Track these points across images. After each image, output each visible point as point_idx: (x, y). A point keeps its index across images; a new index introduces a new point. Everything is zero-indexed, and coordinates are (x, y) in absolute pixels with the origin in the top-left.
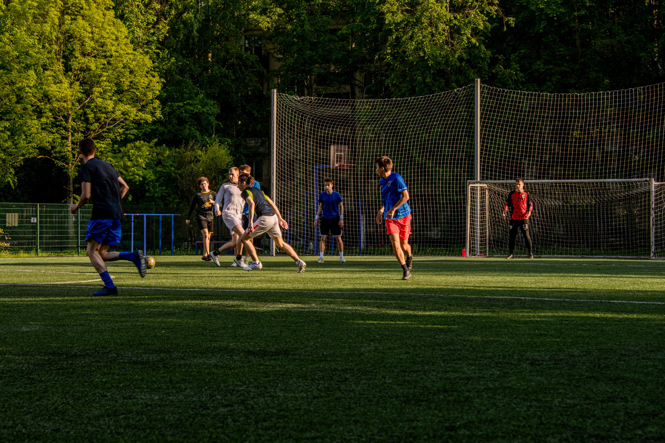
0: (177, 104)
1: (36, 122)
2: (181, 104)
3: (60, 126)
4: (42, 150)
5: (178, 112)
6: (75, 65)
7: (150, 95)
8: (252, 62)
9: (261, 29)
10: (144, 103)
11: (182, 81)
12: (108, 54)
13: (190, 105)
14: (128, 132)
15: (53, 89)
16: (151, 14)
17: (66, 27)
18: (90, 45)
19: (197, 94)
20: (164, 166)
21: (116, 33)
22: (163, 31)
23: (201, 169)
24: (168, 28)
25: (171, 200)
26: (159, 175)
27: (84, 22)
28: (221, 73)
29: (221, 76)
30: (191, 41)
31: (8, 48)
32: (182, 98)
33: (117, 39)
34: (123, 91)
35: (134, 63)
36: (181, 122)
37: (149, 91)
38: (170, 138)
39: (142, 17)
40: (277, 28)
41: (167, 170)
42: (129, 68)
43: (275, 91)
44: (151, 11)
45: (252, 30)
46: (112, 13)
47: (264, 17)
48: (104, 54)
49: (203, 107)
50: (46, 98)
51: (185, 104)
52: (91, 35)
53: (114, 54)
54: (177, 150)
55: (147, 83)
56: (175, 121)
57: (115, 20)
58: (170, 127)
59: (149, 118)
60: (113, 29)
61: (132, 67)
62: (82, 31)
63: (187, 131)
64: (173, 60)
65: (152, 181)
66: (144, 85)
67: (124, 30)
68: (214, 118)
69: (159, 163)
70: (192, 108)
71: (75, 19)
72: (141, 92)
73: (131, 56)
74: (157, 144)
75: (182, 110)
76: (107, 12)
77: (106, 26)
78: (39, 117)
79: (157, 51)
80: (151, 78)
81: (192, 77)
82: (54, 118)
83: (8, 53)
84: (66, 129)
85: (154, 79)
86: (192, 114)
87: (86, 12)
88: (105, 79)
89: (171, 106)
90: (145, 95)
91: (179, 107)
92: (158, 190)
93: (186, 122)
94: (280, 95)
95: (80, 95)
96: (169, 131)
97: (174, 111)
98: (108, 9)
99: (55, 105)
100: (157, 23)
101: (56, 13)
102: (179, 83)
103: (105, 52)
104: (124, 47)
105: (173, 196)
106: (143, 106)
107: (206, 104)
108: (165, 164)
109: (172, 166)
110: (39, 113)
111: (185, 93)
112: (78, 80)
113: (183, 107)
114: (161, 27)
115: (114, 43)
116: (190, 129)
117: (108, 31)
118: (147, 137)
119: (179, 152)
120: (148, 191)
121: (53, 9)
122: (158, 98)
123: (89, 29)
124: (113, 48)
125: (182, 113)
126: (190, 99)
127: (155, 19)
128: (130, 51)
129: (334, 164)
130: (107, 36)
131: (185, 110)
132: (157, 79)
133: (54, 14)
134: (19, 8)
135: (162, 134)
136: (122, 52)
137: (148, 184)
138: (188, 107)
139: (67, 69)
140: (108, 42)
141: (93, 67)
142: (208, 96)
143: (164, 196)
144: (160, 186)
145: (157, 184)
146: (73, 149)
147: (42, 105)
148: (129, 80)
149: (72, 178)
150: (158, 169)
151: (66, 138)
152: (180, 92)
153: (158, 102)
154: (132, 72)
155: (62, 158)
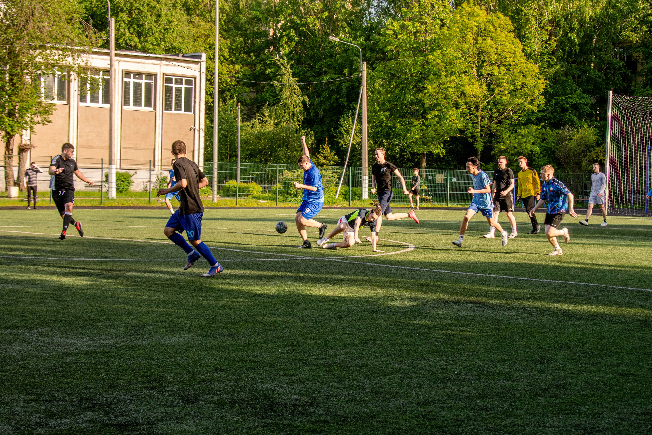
0: (560, 98)
1: (455, 112)
2: (564, 98)
3: (473, 114)
4: (461, 131)
5: (561, 103)
6: (484, 72)
7: (537, 92)
8: (620, 67)
9: (631, 42)
10: (532, 98)
12: (507, 63)
13: (570, 98)
14: (521, 119)
15: (467, 89)
16: (545, 34)
17: (479, 45)
18: (494, 57)
19: (575, 91)
20: (547, 143)
21: (514, 48)
22: (552, 46)
23: (573, 145)
24: (556, 43)
26: (544, 149)
27: (491, 41)
28: (595, 74)
29: (596, 77)
30: (574, 52)
31: (438, 61)
32: (565, 93)
33: (515, 52)
34: (517, 90)
35: (526, 69)
36: (564, 110)
37: (536, 90)
39: (538, 36)
40: (643, 41)
41: (549, 146)
43: (611, 92)
44: (544, 32)
45: (624, 43)
46: (512, 34)
47: (634, 33)
48: (504, 63)
49: (580, 99)
50: (464, 94)
51: (566, 98)
52: (495, 50)
53: (511, 63)
54: (557, 131)
56: (559, 110)
57: (514, 39)
58: (555, 114)
59: (535, 109)
60: (512, 46)
61: (524, 72)
62: (490, 48)
63: (568, 117)
64: (559, 66)
65: (537, 153)
66: (533, 85)
67: (521, 46)
68: (588, 107)
69: (544, 140)
70: (571, 101)
71: (485, 39)
72: (530, 91)
73: (524, 65)
74: (543, 127)
75: (564, 102)
76: (509, 34)
77: (507, 44)
78: (457, 108)
79: (549, 60)
80: (538, 80)
81: (574, 78)
82: (469, 109)
83: (438, 64)
84: (477, 117)
85: (540, 81)
86: (572, 105)
87: (493, 34)
88: (504, 81)
89: (556, 99)
90: (533, 92)
91: (562, 100)
92: (541, 159)
93: (567, 111)
94: (614, 96)
95: (486, 93)
96: (555, 117)
97: (559, 103)
98: (509, 32)
99: (468, 99)
100: (549, 40)
101: (472, 35)
102: (564, 82)
103: (505, 62)
104: (519, 58)
106: (532, 100)
107: (583, 97)
108: (548, 141)
109: (552, 142)
110: (457, 106)
111: (567, 90)
112: (486, 82)
113: (565, 100)
114: (551, 43)
115: (512, 55)
116: (570, 116)
117: (508, 47)
118: (538, 122)
119: (558, 133)
120: (534, 160)
121: (470, 33)
122: (542, 94)
123: (494, 46)
124: (511, 59)
125: (564, 104)
126: (571, 94)
127: (548, 37)
128: (523, 62)
130: (507, 50)
131: (567, 102)
132: (542, 80)
133: (470, 36)
134: (446, 32)
135: (550, 119)
136: (517, 62)
137: (534, 155)
138: (569, 100)
139: (479, 75)
140: (507, 55)
141: (496, 73)
142: (584, 91)
144: (543, 156)
145: (541, 155)
146: (481, 131)
147: (459, 100)
148: (522, 82)
149: (479, 151)
150: (543, 144)
151: (477, 123)
152: (564, 89)
153: (542, 97)
154: (524, 76)
155: (473, 137)
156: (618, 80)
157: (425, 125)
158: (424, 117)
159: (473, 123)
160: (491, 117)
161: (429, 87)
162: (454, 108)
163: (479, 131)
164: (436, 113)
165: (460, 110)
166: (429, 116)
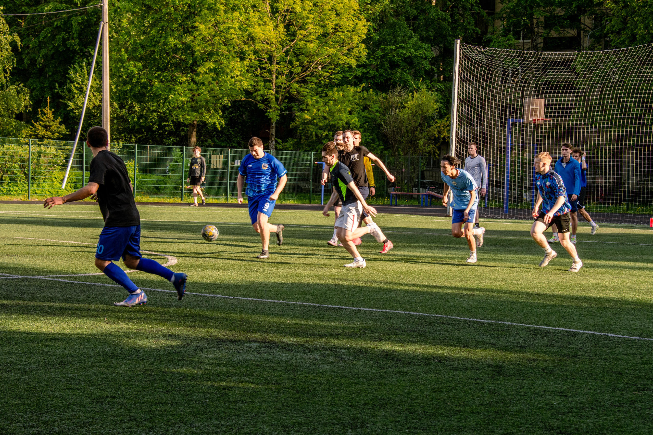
0: (389, 47)
1: (238, 64)
2: (393, 47)
3: (264, 68)
4: (247, 93)
5: (390, 55)
6: (281, 7)
7: (356, 39)
8: (472, 5)
10: (349, 47)
11: (396, 23)
13: (403, 48)
14: (333, 77)
15: (257, 31)
19: (410, 38)
20: (370, 112)
23: (406, 116)
25: (375, 146)
28: (438, 15)
29: (439, 19)
32: (396, 41)
34: (328, 34)
35: (342, 5)
36: (394, 65)
37: (355, 35)
38: (381, 82)
41: (372, 116)
42: (336, 11)
43: (459, 41)
49: (416, 50)
50: (251, 38)
51: (397, 48)
54: (384, 95)
55: (353, 26)
56: (387, 65)
58: (381, 71)
59: (353, 62)
61: (338, 9)
63: (399, 75)
66: (350, 29)
68: (427, 62)
69: (366, 108)
70: (404, 52)
72: (346, 36)
74: (366, 89)
75: (394, 53)
78: (242, 59)
80: (357, 21)
81: (408, 19)
82: (258, 60)
84: (270, 72)
85: (360, 23)
86: (405, 58)
88: (310, 21)
89: (383, 50)
90: (351, 38)
91: (391, 50)
93: (398, 66)
94: (463, 46)
95: (284, 38)
96: (381, 75)
97: (387, 54)
99: (258, 47)
102: (394, 25)
105: (377, 143)
106: (349, 50)
107: (421, 48)
108: (371, 109)
109: (377, 111)
110: (242, 56)
111: (399, 36)
112: (284, 22)
113: (395, 50)
116: (402, 74)
118: (357, 81)
119: (386, 98)
122: (364, 41)
125: (394, 56)
126: (403, 42)
129: (528, 119)
131: (398, 54)
132: (364, 22)
135: (374, 77)
138: (400, 50)
139: (274, 11)
141: (298, 9)
142: (422, 39)
143: (368, 142)
146: (277, 92)
147: (246, 48)
148: (335, 23)
149: (274, 121)
150: (364, 114)
151: (270, 81)
152: (394, 35)
153: (363, 46)
154: (338, 15)
155: (266, 101)
156: (469, 23)
157: (195, 82)
158: (193, 71)
159: (265, 81)
160: (291, 73)
161: (202, 27)
162: (238, 59)
163: (273, 92)
164: (212, 65)
165: (246, 62)
166: (201, 70)
